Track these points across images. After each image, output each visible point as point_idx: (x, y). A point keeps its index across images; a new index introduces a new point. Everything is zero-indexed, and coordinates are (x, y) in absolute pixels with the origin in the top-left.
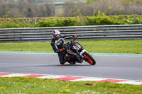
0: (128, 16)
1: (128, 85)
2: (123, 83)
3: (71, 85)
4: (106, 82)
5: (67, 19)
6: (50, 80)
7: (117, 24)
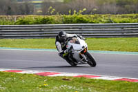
0: (103, 16)
1: (102, 80)
2: (97, 78)
3: (49, 80)
4: (82, 77)
5: (46, 17)
6: (29, 75)
7: (92, 23)
